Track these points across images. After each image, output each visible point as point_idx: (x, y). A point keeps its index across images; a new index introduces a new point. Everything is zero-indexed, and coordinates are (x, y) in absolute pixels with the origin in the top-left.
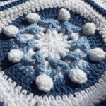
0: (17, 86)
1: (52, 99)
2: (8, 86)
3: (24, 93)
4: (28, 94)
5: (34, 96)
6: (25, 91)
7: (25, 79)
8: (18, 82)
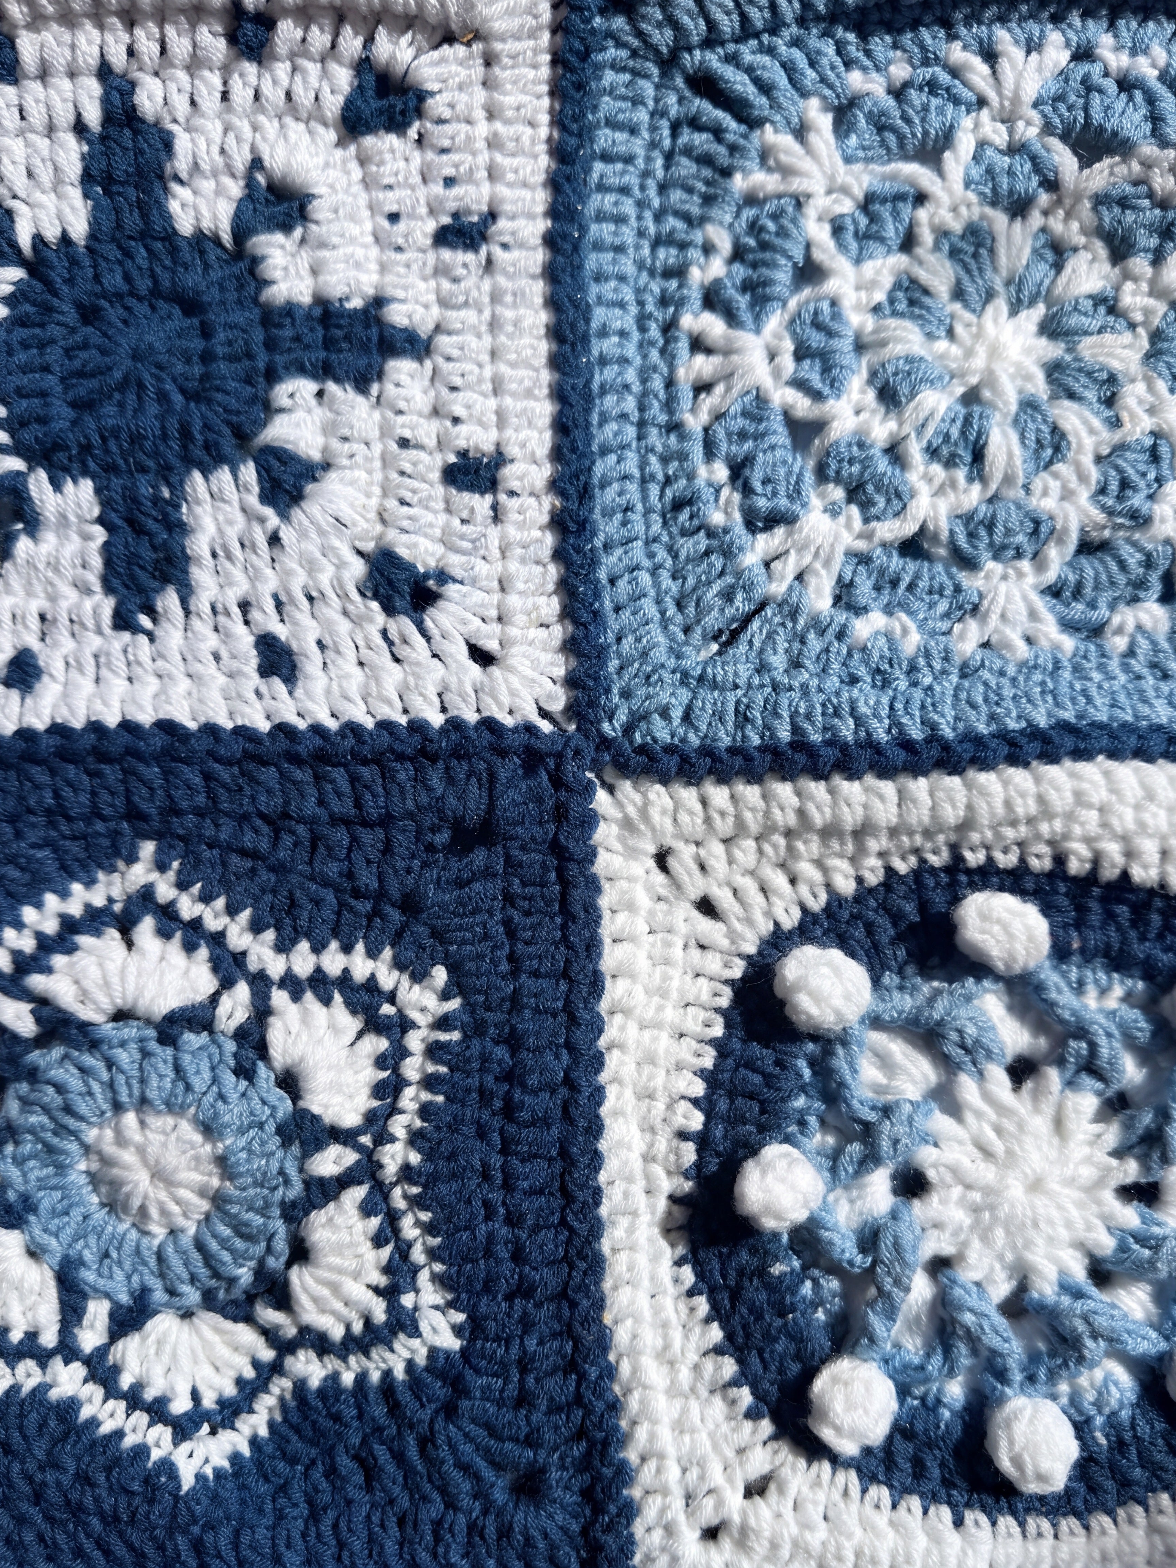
0: (718, 1350)
1: (846, 1493)
2: (677, 1336)
3: (733, 1402)
4: (752, 1415)
5: (774, 1437)
6: (745, 1396)
7: (769, 1338)
8: (729, 1336)
